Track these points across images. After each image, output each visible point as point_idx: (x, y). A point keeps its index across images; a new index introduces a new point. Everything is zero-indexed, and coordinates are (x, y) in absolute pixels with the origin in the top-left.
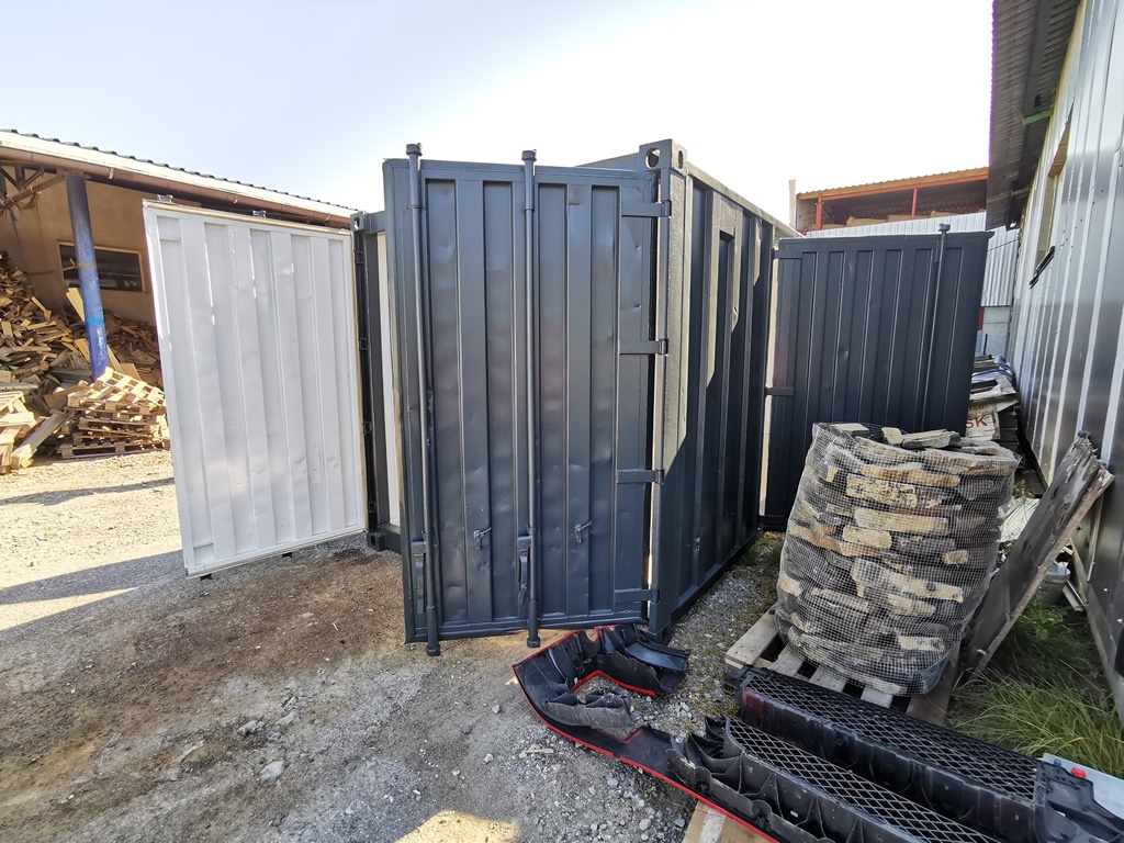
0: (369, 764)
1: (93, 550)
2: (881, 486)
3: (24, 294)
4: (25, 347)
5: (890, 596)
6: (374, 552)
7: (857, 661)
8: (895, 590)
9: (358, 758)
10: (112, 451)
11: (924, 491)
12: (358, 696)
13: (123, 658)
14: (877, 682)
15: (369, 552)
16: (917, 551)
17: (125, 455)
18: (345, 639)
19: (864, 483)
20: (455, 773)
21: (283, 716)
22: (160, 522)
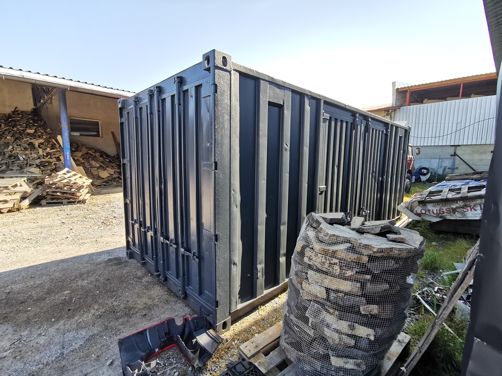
2: (321, 258)
3: (50, 138)
4: (47, 159)
5: (325, 329)
10: (61, 203)
16: (341, 303)
17: (67, 205)
18: (72, 308)
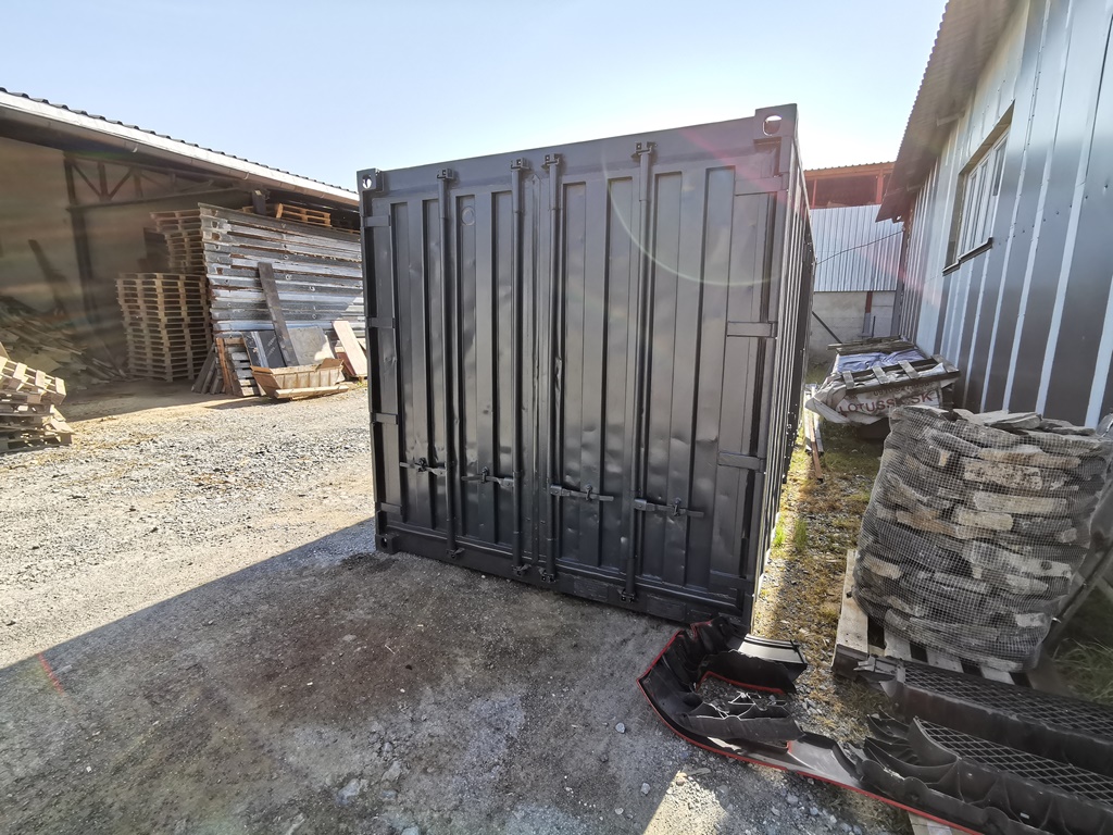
0: (519, 815)
1: (25, 577)
2: (1004, 470)
5: (1009, 576)
6: (387, 556)
7: (974, 642)
8: (1014, 571)
9: (500, 809)
11: (1049, 473)
12: (463, 732)
13: (138, 716)
14: (993, 661)
15: (383, 556)
16: (1037, 532)
17: (9, 453)
18: (409, 663)
19: (986, 467)
20: (619, 812)
21: (386, 768)
22: (101, 536)
